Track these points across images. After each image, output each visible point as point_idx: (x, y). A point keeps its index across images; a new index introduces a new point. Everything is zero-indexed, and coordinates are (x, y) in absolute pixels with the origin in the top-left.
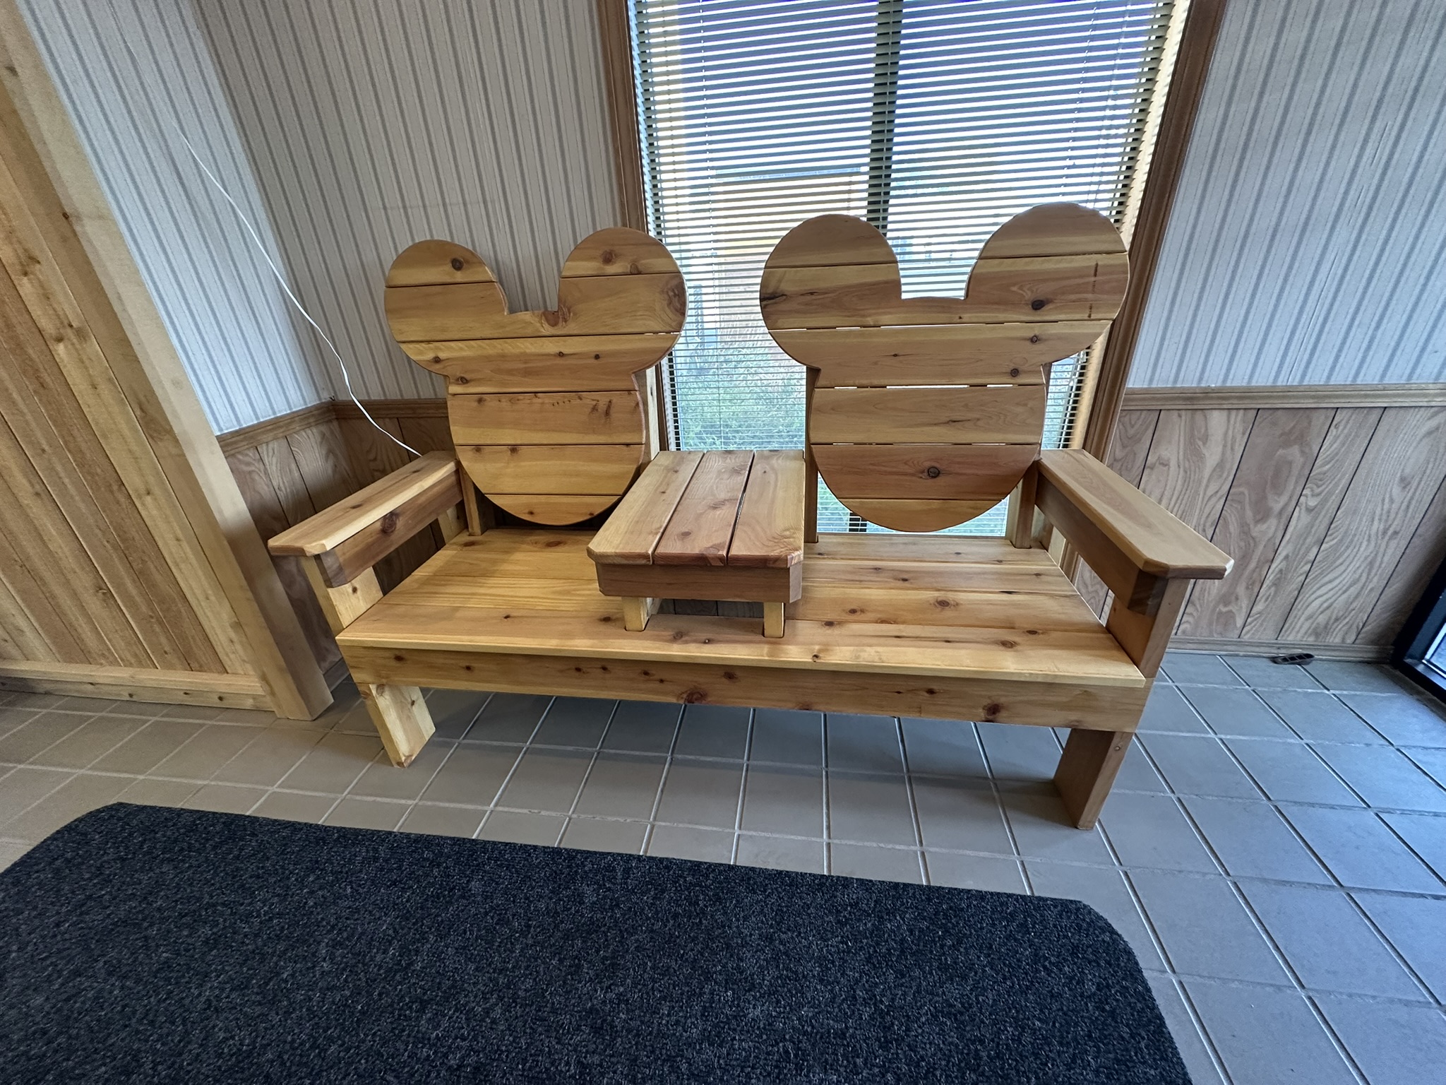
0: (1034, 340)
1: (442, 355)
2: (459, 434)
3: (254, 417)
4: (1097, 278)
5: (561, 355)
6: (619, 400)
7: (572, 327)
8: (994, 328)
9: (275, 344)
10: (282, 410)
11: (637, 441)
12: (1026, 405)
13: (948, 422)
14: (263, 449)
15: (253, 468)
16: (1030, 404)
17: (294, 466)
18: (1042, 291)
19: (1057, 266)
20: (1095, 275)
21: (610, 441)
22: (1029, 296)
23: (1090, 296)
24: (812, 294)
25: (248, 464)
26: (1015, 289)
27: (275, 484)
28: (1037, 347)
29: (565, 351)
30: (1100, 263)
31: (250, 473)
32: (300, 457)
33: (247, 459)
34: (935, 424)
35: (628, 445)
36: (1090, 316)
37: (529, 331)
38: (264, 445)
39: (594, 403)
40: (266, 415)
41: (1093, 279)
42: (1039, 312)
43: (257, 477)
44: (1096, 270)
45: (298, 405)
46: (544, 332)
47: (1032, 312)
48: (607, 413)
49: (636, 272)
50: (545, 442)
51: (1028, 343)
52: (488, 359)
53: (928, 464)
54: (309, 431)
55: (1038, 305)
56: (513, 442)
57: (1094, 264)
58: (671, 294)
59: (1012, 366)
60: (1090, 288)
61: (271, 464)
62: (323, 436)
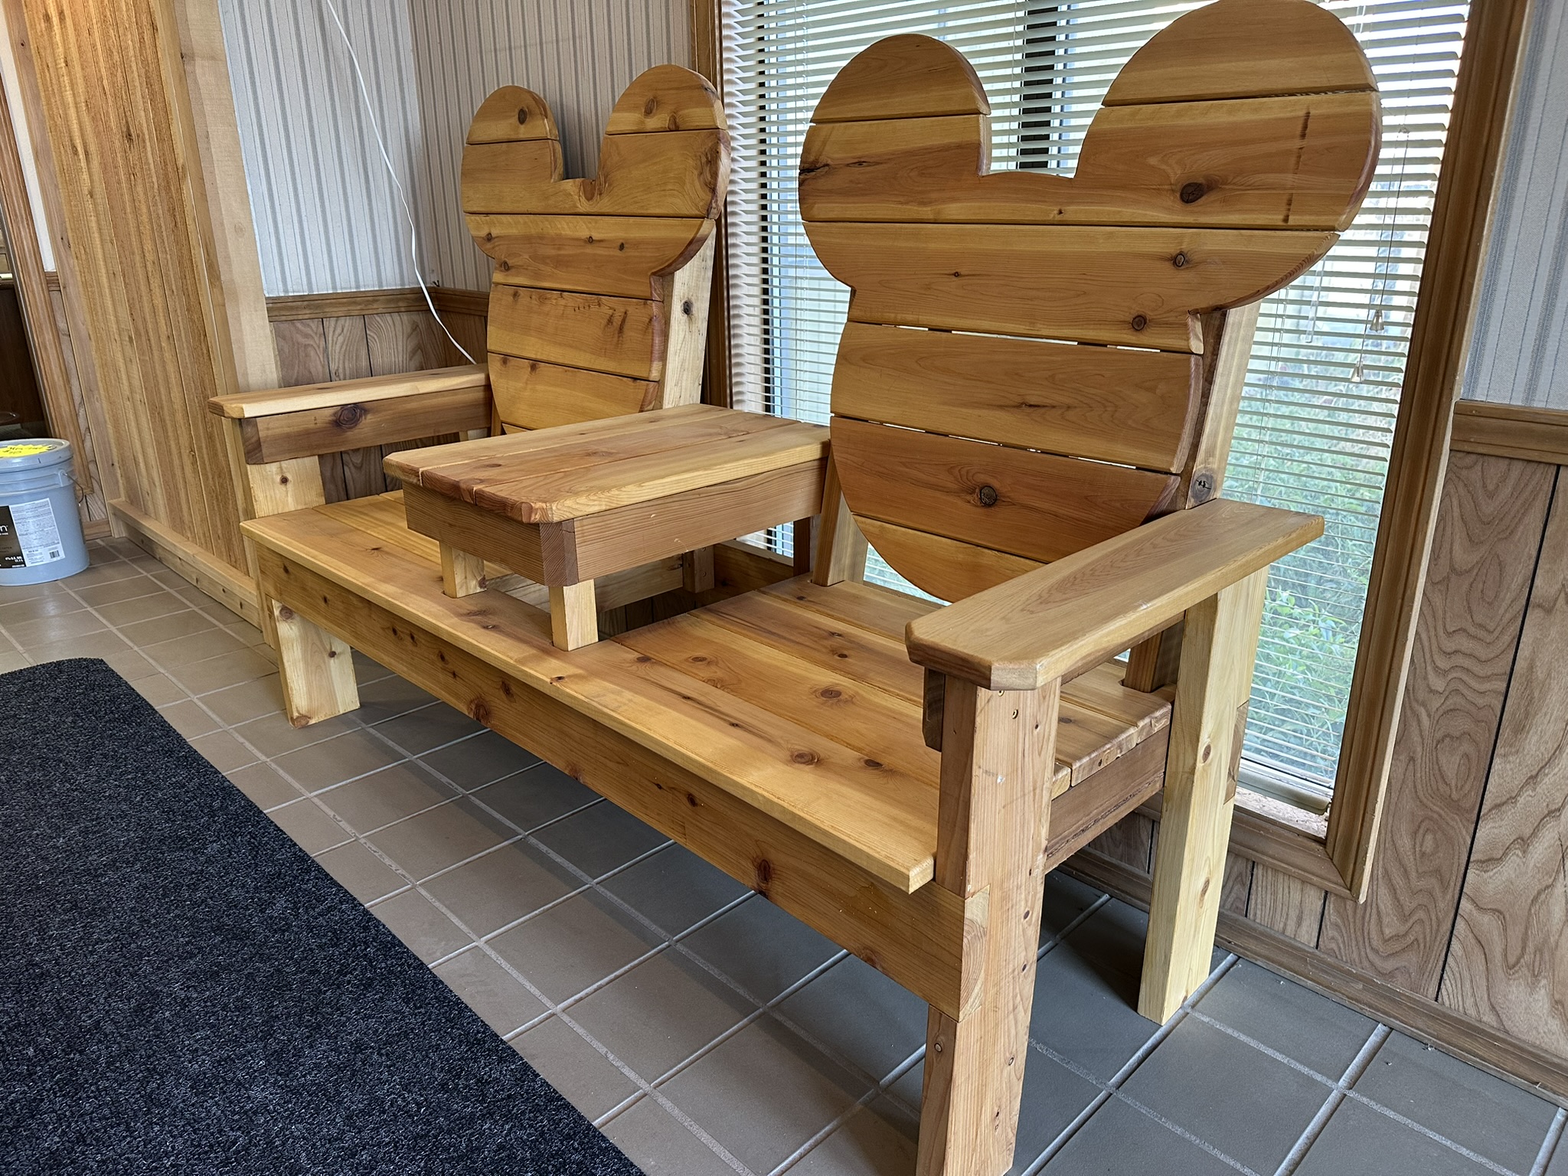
0: (1178, 261)
1: (495, 232)
2: (496, 338)
3: (330, 286)
4: (1304, 143)
5: (591, 240)
6: (637, 312)
7: (604, 204)
8: (1111, 235)
9: (383, 207)
10: (369, 284)
11: (644, 375)
12: (1152, 390)
13: (1019, 406)
14: (330, 324)
15: (312, 343)
16: (1162, 388)
17: (364, 352)
18: (1202, 164)
19: (1232, 119)
20: (1303, 136)
21: (618, 371)
22: (1176, 174)
23: (1289, 179)
24: (860, 163)
25: (307, 336)
26: (1153, 161)
27: (333, 367)
28: (1185, 275)
29: (596, 236)
30: (1313, 112)
31: (306, 346)
32: (375, 347)
33: (308, 331)
34: (1001, 407)
35: (635, 379)
36: (1286, 220)
37: (567, 207)
38: (333, 321)
39: (610, 312)
40: (346, 284)
41: (1297, 143)
42: (1191, 207)
43: (312, 353)
44: (1305, 127)
45: (391, 281)
46: (581, 210)
47: (1179, 205)
48: (621, 330)
49: (675, 127)
50: (560, 361)
51: (1168, 265)
52: (528, 239)
53: (982, 478)
54: (396, 316)
55: (1191, 193)
56: (533, 356)
57: (1302, 113)
58: (704, 160)
59: (1136, 310)
60: (1293, 160)
61: (334, 343)
62: (415, 327)
